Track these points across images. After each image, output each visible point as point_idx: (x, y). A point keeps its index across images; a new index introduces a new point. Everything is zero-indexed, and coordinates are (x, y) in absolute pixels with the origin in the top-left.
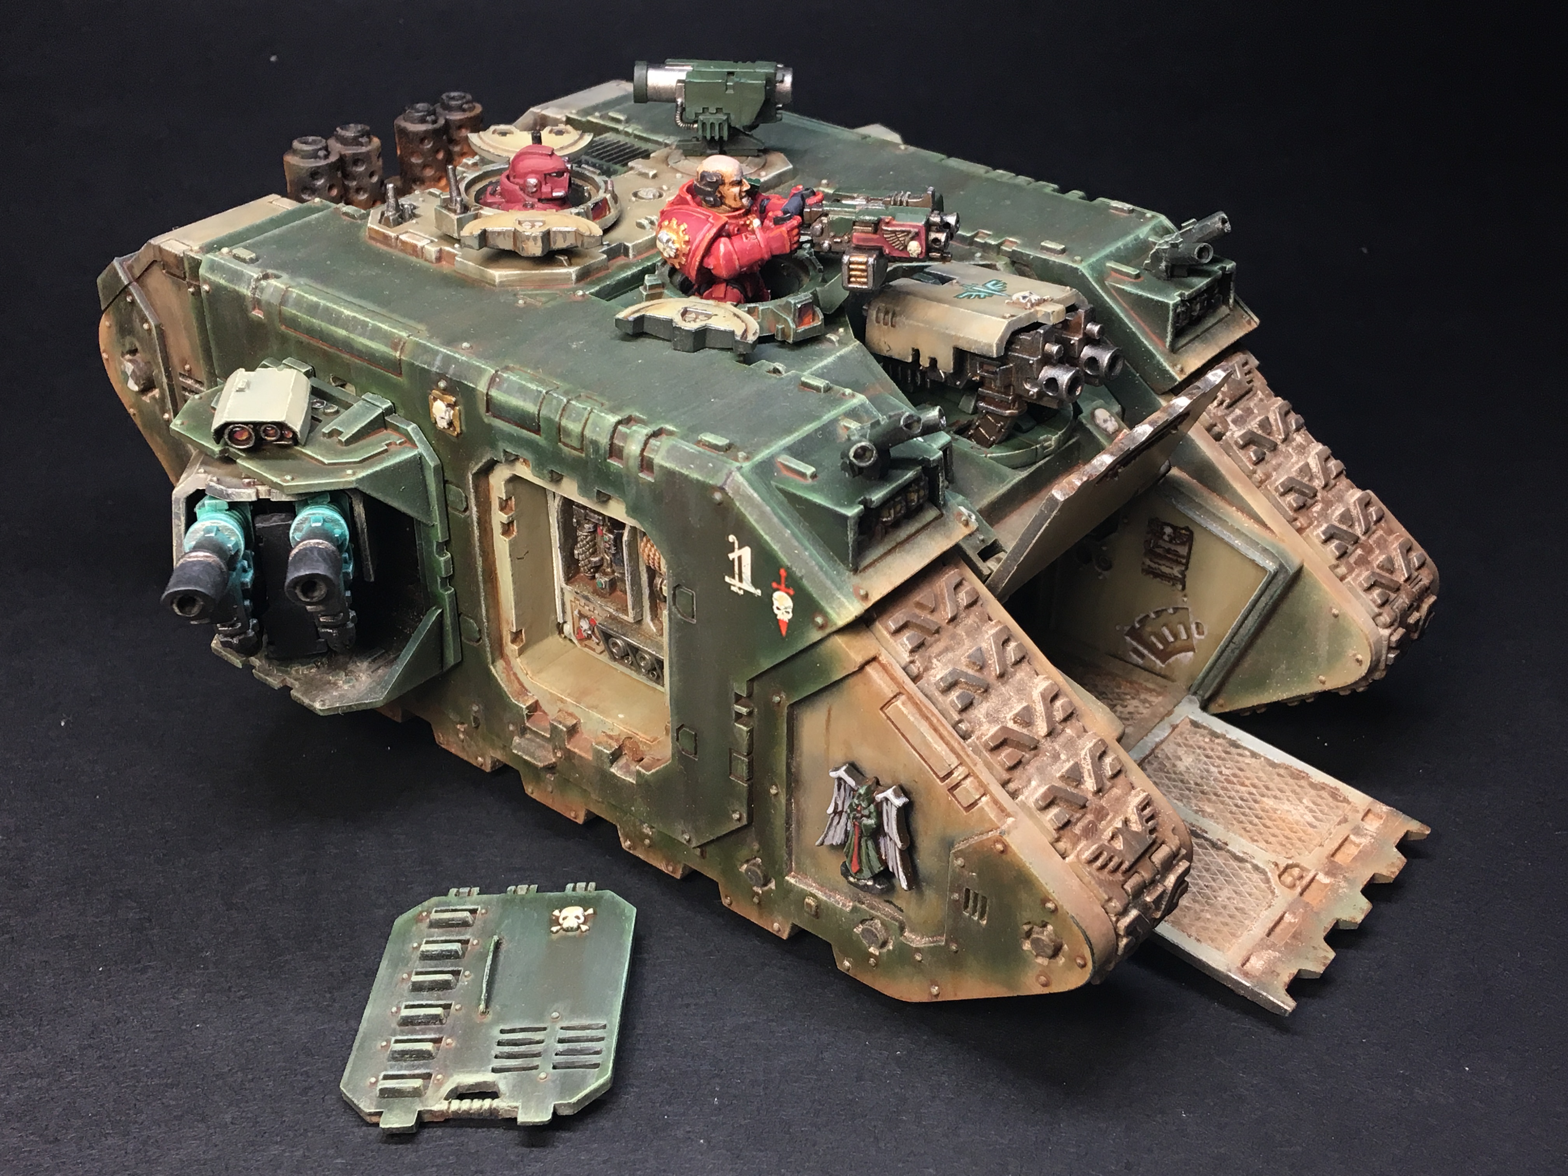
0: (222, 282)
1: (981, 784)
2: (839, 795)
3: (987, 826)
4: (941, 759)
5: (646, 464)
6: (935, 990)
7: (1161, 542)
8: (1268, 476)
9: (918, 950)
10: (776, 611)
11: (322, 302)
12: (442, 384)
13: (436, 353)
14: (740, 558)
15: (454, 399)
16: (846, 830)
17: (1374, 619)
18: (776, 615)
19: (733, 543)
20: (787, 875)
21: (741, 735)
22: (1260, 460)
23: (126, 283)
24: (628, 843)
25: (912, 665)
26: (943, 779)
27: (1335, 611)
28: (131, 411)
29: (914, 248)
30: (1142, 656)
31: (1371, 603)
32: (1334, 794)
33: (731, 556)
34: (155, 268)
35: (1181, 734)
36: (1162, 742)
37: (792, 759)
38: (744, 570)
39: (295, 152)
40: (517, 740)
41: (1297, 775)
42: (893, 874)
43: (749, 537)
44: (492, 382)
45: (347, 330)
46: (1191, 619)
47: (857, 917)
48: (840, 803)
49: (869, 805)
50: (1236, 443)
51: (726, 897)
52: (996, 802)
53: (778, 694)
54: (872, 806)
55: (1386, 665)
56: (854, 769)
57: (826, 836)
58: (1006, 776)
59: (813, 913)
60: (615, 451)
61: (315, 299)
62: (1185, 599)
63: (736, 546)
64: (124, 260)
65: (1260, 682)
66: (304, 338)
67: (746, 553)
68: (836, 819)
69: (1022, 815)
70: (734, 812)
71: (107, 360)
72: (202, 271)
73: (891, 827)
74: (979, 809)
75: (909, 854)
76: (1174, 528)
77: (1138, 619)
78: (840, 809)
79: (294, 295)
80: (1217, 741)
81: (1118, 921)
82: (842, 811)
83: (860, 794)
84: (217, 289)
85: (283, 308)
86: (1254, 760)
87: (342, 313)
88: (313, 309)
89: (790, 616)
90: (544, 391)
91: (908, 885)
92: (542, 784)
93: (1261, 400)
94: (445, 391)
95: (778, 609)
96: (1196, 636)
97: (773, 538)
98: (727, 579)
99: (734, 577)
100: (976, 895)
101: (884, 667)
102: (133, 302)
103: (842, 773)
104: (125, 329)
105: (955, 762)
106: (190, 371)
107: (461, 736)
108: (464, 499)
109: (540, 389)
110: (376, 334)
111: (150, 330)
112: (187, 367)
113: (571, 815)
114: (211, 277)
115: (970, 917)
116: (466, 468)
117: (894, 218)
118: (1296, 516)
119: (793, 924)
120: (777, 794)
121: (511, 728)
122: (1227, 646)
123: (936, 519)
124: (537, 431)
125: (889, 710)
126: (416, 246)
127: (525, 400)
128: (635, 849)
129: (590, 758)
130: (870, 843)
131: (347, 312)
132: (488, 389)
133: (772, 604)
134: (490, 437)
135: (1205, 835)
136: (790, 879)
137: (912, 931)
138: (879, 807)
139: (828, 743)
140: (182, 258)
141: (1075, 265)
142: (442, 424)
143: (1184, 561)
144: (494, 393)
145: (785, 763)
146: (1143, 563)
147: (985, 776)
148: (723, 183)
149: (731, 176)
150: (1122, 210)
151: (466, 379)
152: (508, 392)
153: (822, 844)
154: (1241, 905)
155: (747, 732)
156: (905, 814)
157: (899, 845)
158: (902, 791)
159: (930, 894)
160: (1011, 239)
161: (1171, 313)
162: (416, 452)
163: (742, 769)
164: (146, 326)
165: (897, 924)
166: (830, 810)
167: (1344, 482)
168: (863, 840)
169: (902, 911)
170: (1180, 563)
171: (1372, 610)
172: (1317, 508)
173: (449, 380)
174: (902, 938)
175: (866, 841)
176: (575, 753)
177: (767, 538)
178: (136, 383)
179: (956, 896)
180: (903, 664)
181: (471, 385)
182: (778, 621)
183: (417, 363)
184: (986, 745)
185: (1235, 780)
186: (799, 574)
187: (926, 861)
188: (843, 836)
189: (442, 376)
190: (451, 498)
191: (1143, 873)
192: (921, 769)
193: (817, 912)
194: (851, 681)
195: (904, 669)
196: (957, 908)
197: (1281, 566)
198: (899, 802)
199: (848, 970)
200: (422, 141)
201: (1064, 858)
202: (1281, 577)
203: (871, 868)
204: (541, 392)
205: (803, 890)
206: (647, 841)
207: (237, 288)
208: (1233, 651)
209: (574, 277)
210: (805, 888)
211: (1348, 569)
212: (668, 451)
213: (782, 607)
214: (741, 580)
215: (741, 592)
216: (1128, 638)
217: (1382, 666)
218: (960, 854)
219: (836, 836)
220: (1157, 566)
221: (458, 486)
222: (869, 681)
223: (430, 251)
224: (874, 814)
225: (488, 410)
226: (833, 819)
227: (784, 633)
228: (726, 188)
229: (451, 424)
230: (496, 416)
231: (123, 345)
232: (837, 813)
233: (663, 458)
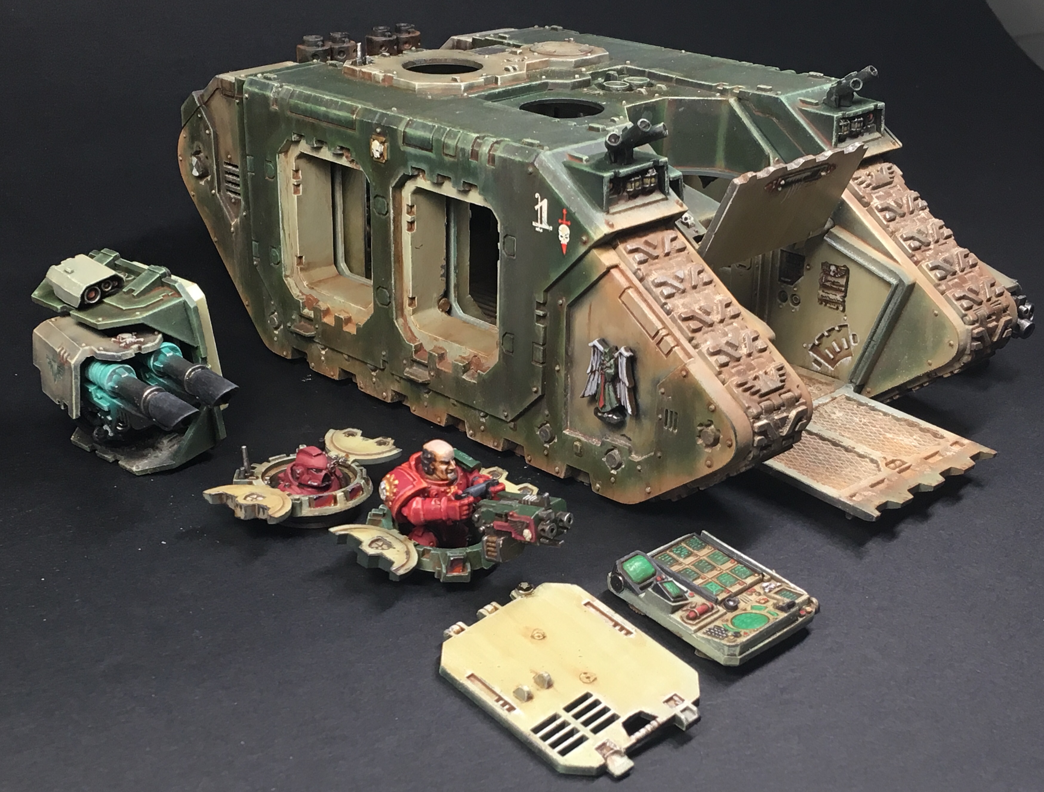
0: (256, 90)
1: (676, 339)
2: (594, 359)
3: (678, 363)
4: (652, 324)
5: (492, 159)
6: (648, 489)
7: (829, 278)
8: (897, 230)
9: (639, 463)
10: (560, 239)
11: (313, 94)
12: (378, 130)
13: (376, 113)
14: (541, 208)
15: (384, 139)
16: (598, 383)
17: (962, 318)
18: (560, 241)
19: (538, 199)
20: (564, 430)
21: (539, 330)
22: (892, 220)
23: (199, 105)
24: (471, 432)
25: (639, 271)
26: (653, 338)
27: (936, 312)
28: (192, 193)
30: (819, 364)
31: (960, 308)
32: (935, 435)
33: (537, 207)
34: (217, 92)
35: (837, 402)
37: (569, 345)
38: (543, 215)
39: (304, 43)
40: (407, 369)
41: (911, 425)
42: (624, 406)
43: (548, 193)
44: (408, 125)
45: (326, 107)
46: (849, 333)
47: (604, 450)
48: (594, 365)
49: (610, 360)
50: (877, 208)
51: (528, 456)
52: (684, 350)
53: (562, 299)
54: (612, 361)
56: (603, 342)
57: (586, 390)
58: (690, 335)
59: (579, 452)
60: (475, 155)
61: (309, 93)
62: (845, 318)
63: (539, 200)
64: (199, 92)
65: (893, 371)
67: (544, 204)
68: (592, 376)
69: (698, 358)
70: (534, 387)
71: (181, 161)
72: (245, 86)
73: (623, 374)
74: (673, 354)
75: (633, 390)
76: (837, 267)
77: (817, 337)
78: (594, 369)
79: (297, 92)
80: (861, 407)
82: (595, 371)
83: (606, 354)
84: (252, 94)
85: (291, 101)
87: (324, 98)
88: (307, 99)
89: (568, 240)
90: (437, 125)
91: (632, 412)
92: (421, 402)
93: (899, 189)
94: (379, 134)
95: (562, 236)
96: (853, 344)
97: (560, 191)
98: (534, 224)
99: (537, 222)
100: (672, 412)
101: (622, 272)
102: (202, 118)
103: (596, 343)
104: (194, 137)
105: (660, 326)
106: (230, 159)
107: (374, 379)
108: (386, 205)
109: (434, 124)
110: (342, 107)
111: (210, 134)
112: (229, 156)
113: (436, 421)
114: (250, 89)
115: (668, 429)
116: (389, 184)
119: (568, 465)
120: (558, 371)
121: (405, 362)
122: (870, 343)
123: (663, 200)
124: (431, 150)
125: (624, 297)
126: (371, 74)
127: (425, 132)
128: (475, 436)
129: (451, 372)
130: (610, 387)
131: (327, 97)
132: (405, 129)
133: (558, 234)
134: (403, 159)
136: (566, 432)
137: (636, 454)
138: (616, 360)
139: (589, 330)
140: (234, 83)
142: (377, 155)
144: (407, 130)
145: (564, 347)
146: (819, 294)
147: (678, 334)
151: (392, 125)
152: (416, 128)
153: (583, 396)
155: (543, 328)
156: (631, 362)
157: (627, 384)
158: (629, 348)
159: (647, 423)
161: (835, 122)
163: (539, 355)
164: (207, 132)
165: (627, 449)
166: (589, 371)
167: (951, 242)
168: (607, 385)
169: (630, 439)
170: (841, 291)
171: (961, 312)
172: (930, 252)
173: (382, 127)
174: (630, 458)
175: (609, 385)
176: (442, 370)
177: (556, 191)
178: (197, 171)
179: (660, 416)
181: (395, 127)
182: (561, 245)
183: (364, 120)
184: (680, 316)
186: (573, 211)
187: (644, 399)
188: (596, 387)
189: (378, 126)
190: (379, 206)
191: (773, 401)
192: (641, 334)
193: (581, 451)
194: (602, 282)
195: (635, 273)
196: (661, 423)
197: (901, 281)
198: (628, 355)
199: (598, 490)
201: (724, 385)
202: (900, 288)
203: (611, 404)
204: (435, 126)
205: (574, 438)
206: (482, 427)
207: (264, 93)
209: (463, 88)
210: (575, 436)
211: (946, 287)
212: (504, 148)
213: (564, 235)
214: (541, 223)
215: (541, 231)
216: (811, 353)
218: (663, 385)
219: (591, 389)
220: (827, 295)
221: (383, 197)
222: (613, 278)
223: (378, 76)
224: (613, 366)
225: (403, 143)
226: (590, 377)
227: (564, 252)
229: (381, 155)
230: (409, 145)
231: (192, 148)
232: (593, 372)
233: (501, 152)
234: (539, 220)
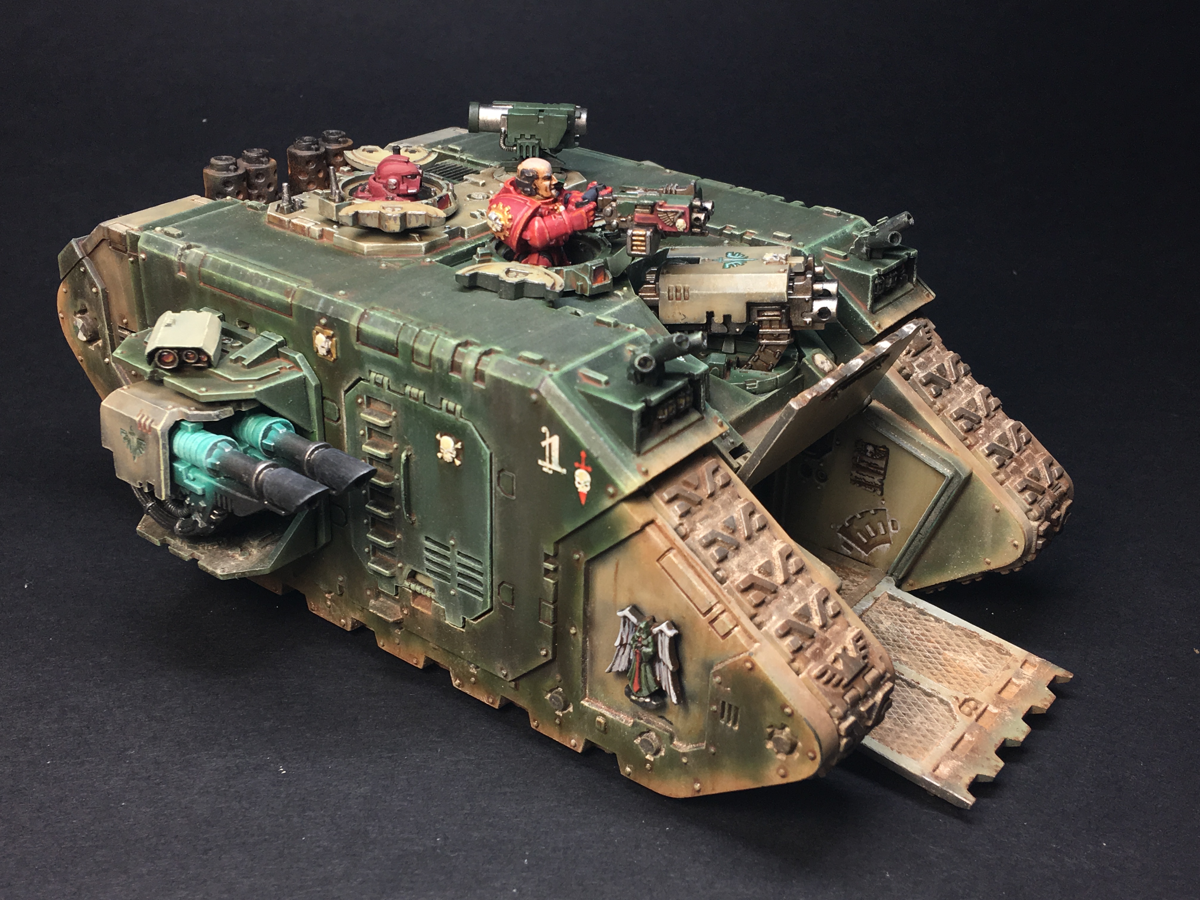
0: (156, 251)
1: (734, 617)
2: (624, 630)
3: (739, 650)
4: (703, 598)
5: (479, 375)
6: (697, 786)
7: (866, 459)
8: (945, 407)
9: (684, 754)
10: (577, 485)
11: (232, 264)
12: (323, 321)
13: (318, 298)
14: (550, 445)
15: (332, 332)
16: (629, 659)
17: (1026, 513)
18: (577, 489)
19: (545, 434)
20: (582, 700)
21: (548, 586)
22: (938, 395)
23: (80, 257)
24: (458, 681)
25: (681, 527)
26: (705, 614)
27: (997, 507)
28: (80, 358)
29: (681, 224)
30: (851, 548)
31: (1024, 501)
32: (999, 649)
33: (543, 444)
34: (104, 244)
35: (881, 605)
36: (867, 610)
37: (587, 605)
38: (553, 454)
39: (212, 166)
40: (372, 602)
41: (970, 635)
42: (666, 691)
43: (558, 427)
44: (362, 318)
45: (251, 283)
46: (888, 518)
47: (636, 731)
48: (625, 637)
49: (647, 637)
50: (920, 381)
51: (534, 721)
52: (745, 631)
53: (577, 552)
54: (650, 638)
55: (1037, 550)
56: (636, 610)
57: (613, 665)
58: (753, 611)
59: (602, 729)
60: (455, 366)
61: (227, 261)
62: (884, 502)
63: (548, 435)
64: (80, 240)
65: (941, 565)
66: (217, 292)
67: (555, 441)
68: (622, 650)
69: (765, 641)
70: (542, 649)
71: (62, 318)
72: (140, 244)
73: (665, 654)
74: (732, 637)
75: (678, 675)
76: (875, 447)
77: (848, 519)
78: (624, 642)
79: (211, 259)
80: (909, 610)
81: (840, 723)
82: (626, 644)
83: (641, 628)
84: (151, 257)
85: (202, 269)
86: (937, 624)
87: (247, 271)
88: (225, 269)
89: (588, 488)
90: (402, 324)
91: (677, 700)
92: (391, 638)
93: (938, 352)
94: (325, 326)
95: (579, 483)
96: (892, 530)
97: (576, 427)
98: (540, 462)
99: (544, 460)
100: (730, 706)
101: (660, 529)
102: (85, 271)
103: (627, 612)
104: (77, 293)
105: (714, 601)
106: (127, 324)
107: (329, 603)
108: (337, 411)
109: (398, 322)
110: (273, 285)
111: (97, 293)
112: (125, 321)
113: (413, 662)
114: (146, 248)
115: (725, 725)
116: (341, 386)
117: (666, 202)
118: (966, 436)
119: (586, 740)
120: (575, 634)
121: (368, 593)
122: (916, 536)
123: (699, 420)
124: (396, 354)
125: (664, 561)
126: (304, 227)
127: (387, 331)
128: (463, 687)
129: (430, 613)
130: (648, 667)
131: (251, 270)
132: (359, 323)
133: (574, 479)
134: (359, 361)
135: (902, 676)
136: (585, 703)
137: (680, 740)
138: (655, 637)
139: (615, 590)
140: (125, 236)
141: (799, 249)
142: (322, 352)
143: (882, 472)
144: (363, 326)
145: (582, 608)
146: (852, 475)
147: (737, 611)
148: (538, 178)
149: (544, 173)
150: (832, 213)
151: (341, 316)
152: (374, 325)
153: (610, 671)
154: (931, 728)
155: (554, 584)
156: (676, 642)
157: (671, 667)
158: (673, 625)
159: (694, 709)
160: (751, 231)
161: (871, 283)
162: (301, 374)
163: (549, 614)
164: (94, 290)
165: (668, 734)
166: (617, 643)
167: (1001, 414)
168: (643, 665)
169: (671, 723)
170: (879, 474)
171: (1025, 507)
172: (982, 431)
173: (329, 318)
174: (671, 746)
175: (645, 666)
176: (418, 610)
177: (571, 427)
178: (84, 335)
179: (714, 708)
180: (675, 525)
181: (346, 321)
182: (578, 493)
183: (304, 306)
184: (738, 587)
185: (923, 638)
186: (595, 455)
187: (691, 682)
188: (626, 664)
189: (323, 315)
190: (327, 410)
191: (858, 688)
192: (688, 608)
193: (605, 729)
194: (634, 540)
195: (676, 529)
196: (715, 717)
197: (956, 474)
198: (671, 633)
199: (629, 775)
200: (308, 163)
201: (798, 675)
202: (956, 481)
203: (648, 688)
204: (399, 324)
205: (595, 711)
206: (473, 679)
207: (167, 255)
208: (920, 541)
209: (423, 249)
210: (597, 709)
211: (1005, 476)
212: (497, 364)
213: (582, 482)
214: (550, 462)
215: (551, 472)
216: (840, 535)
217: (1033, 550)
218: (718, 673)
219: (621, 665)
220: (862, 477)
221: (332, 401)
222: (648, 539)
223: (314, 230)
224: (652, 644)
225: (358, 340)
226: (619, 650)
227: (583, 502)
228: (540, 181)
229: (329, 352)
230: (365, 344)
231: (76, 306)
232: (622, 645)
233: (492, 370)
234: (547, 460)
